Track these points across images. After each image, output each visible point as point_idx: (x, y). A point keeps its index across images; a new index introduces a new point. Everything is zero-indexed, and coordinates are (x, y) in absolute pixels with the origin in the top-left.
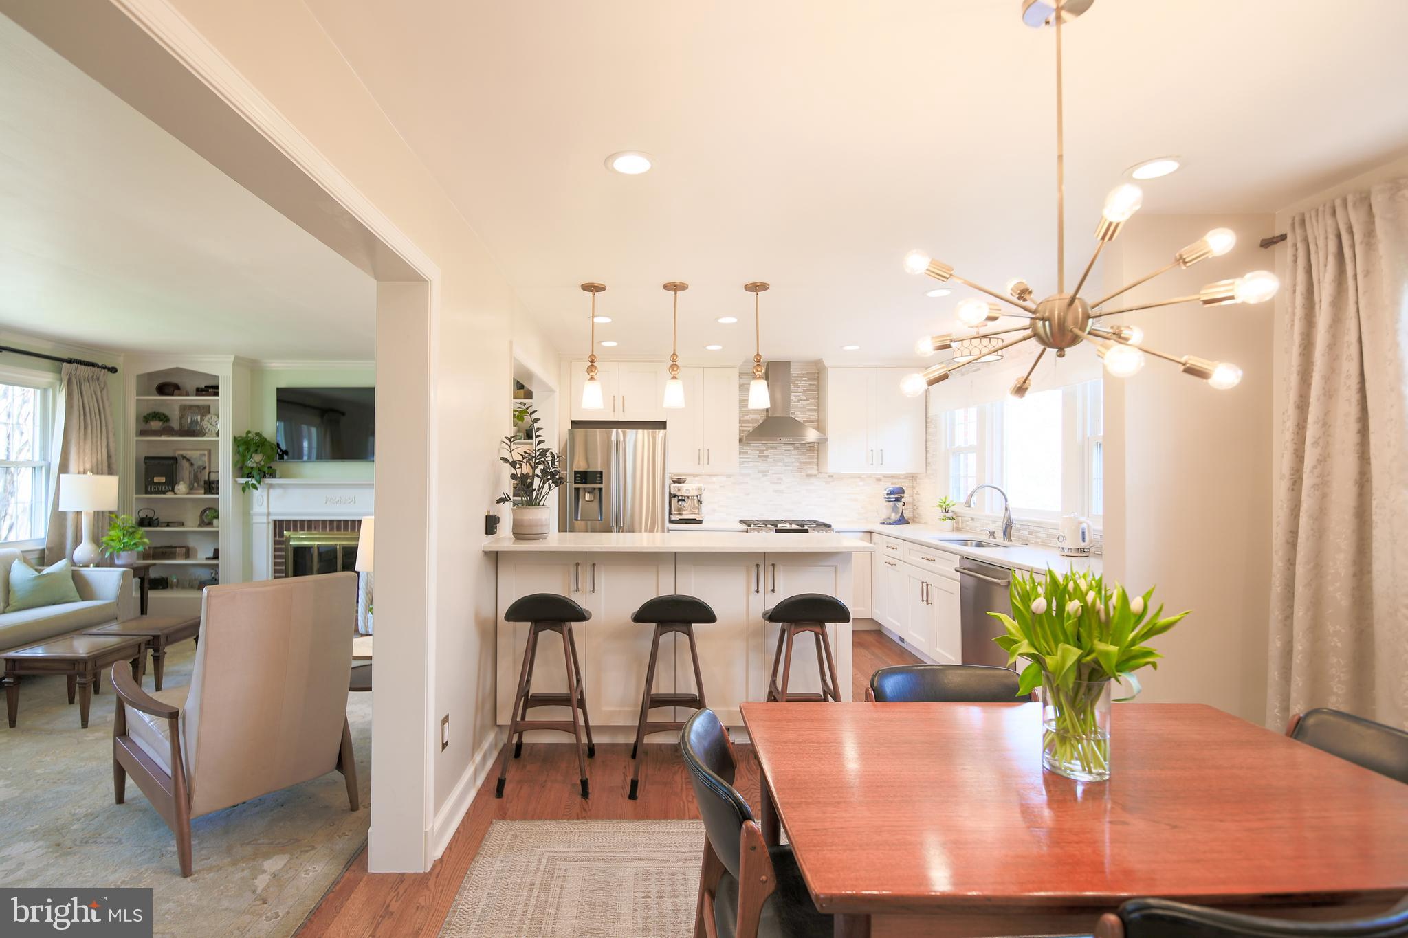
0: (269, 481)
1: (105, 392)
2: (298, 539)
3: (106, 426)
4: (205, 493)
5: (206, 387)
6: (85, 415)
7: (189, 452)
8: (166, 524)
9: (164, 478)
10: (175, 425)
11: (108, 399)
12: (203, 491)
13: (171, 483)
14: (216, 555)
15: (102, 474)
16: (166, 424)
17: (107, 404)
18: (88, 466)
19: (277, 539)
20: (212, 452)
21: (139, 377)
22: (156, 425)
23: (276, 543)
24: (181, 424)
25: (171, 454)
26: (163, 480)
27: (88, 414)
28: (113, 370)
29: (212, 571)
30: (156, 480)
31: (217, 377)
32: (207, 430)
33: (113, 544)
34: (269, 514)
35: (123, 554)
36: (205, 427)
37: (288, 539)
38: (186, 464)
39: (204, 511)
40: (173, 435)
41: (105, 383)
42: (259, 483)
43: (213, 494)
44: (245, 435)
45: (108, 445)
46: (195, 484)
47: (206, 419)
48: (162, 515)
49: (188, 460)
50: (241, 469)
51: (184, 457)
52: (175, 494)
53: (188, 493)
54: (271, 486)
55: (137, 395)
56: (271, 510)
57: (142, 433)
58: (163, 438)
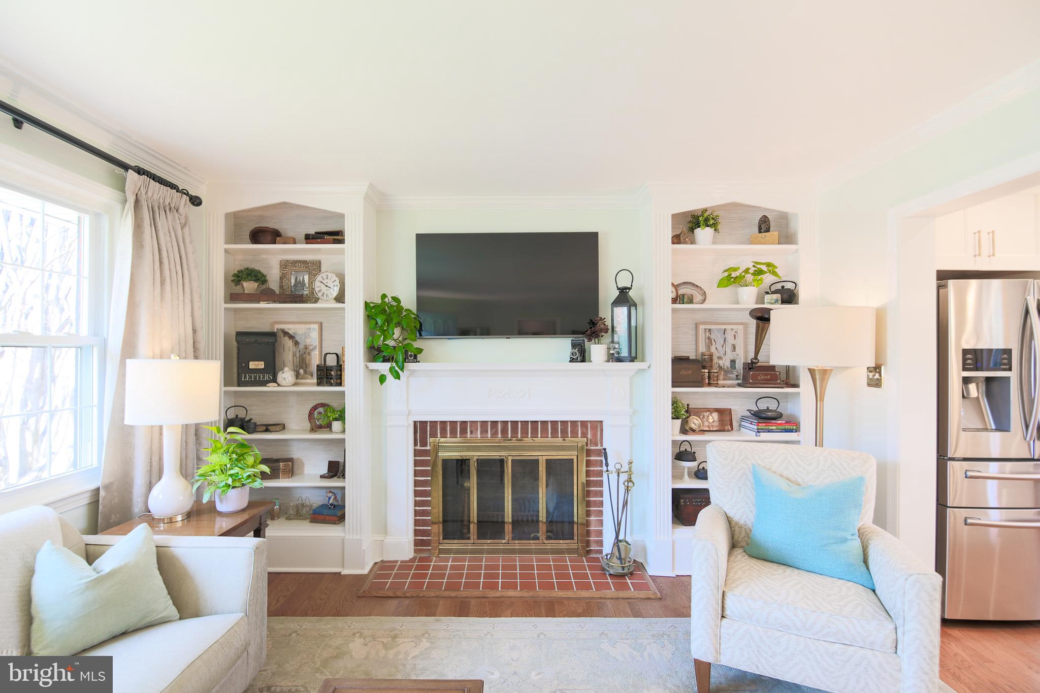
0: (410, 366)
1: (186, 230)
2: (448, 449)
3: (190, 282)
4: (319, 384)
5: (316, 233)
6: (161, 263)
7: (290, 326)
8: (264, 428)
9: (263, 363)
10: (274, 283)
11: (191, 242)
12: (315, 381)
13: (271, 373)
14: (336, 470)
15: (185, 358)
16: (264, 287)
17: (190, 249)
18: (167, 345)
19: (418, 447)
20: (324, 325)
21: (227, 215)
22: (249, 286)
23: (417, 453)
24: (281, 287)
25: (267, 329)
26: (261, 365)
27: (165, 261)
28: (196, 201)
29: (330, 495)
30: (253, 365)
31: (342, 216)
32: (320, 295)
34: (409, 414)
35: (232, 493)
36: (317, 289)
37: (437, 448)
38: (289, 343)
39: (315, 408)
40: (275, 302)
41: (186, 217)
42: (402, 369)
43: (331, 385)
44: (380, 301)
45: (192, 312)
46: (302, 371)
47: (319, 278)
48: (257, 414)
49: (291, 337)
50: (375, 353)
51: (286, 333)
52: (279, 385)
53: (295, 384)
54: (413, 372)
55: (226, 243)
56: (410, 408)
57: (233, 297)
58: (263, 305)
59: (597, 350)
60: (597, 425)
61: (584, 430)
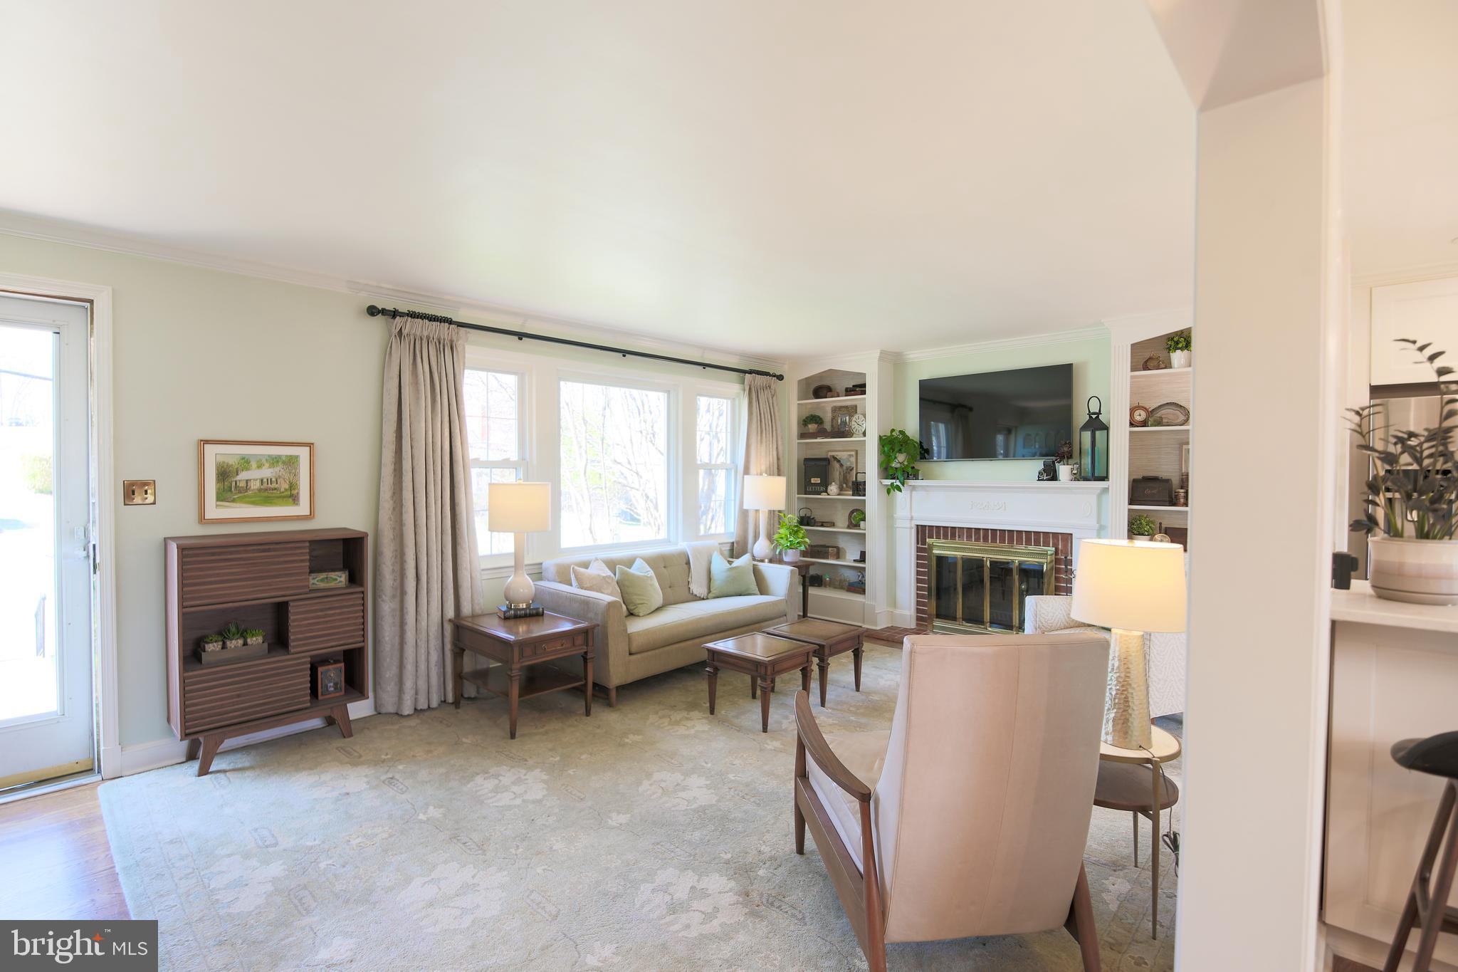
0: (912, 482)
1: (774, 398)
2: (941, 548)
3: (776, 430)
4: (853, 495)
5: (854, 386)
6: (761, 421)
7: (837, 453)
8: (820, 524)
10: (828, 426)
11: (777, 405)
12: (851, 493)
13: (825, 485)
14: (863, 558)
15: (773, 475)
16: (821, 426)
17: (776, 408)
18: (763, 468)
19: (920, 546)
20: (859, 452)
21: (800, 382)
22: (812, 427)
23: (919, 550)
24: (832, 426)
25: (823, 456)
26: (818, 480)
27: (763, 420)
28: (780, 378)
29: (859, 574)
30: (813, 481)
31: (864, 375)
32: (854, 431)
33: (782, 541)
34: (912, 519)
35: (790, 551)
36: (853, 427)
37: (931, 547)
38: (837, 465)
39: (852, 512)
40: (826, 437)
41: (775, 390)
42: (903, 485)
43: (860, 496)
44: (889, 434)
45: (777, 448)
46: (844, 485)
47: (854, 419)
48: (818, 514)
49: (839, 461)
50: (886, 471)
51: (835, 458)
52: (828, 495)
53: (839, 495)
54: (914, 488)
55: (799, 400)
56: (913, 514)
57: (802, 436)
58: (819, 440)
59: (1064, 470)
60: (1068, 538)
61: (1056, 541)
